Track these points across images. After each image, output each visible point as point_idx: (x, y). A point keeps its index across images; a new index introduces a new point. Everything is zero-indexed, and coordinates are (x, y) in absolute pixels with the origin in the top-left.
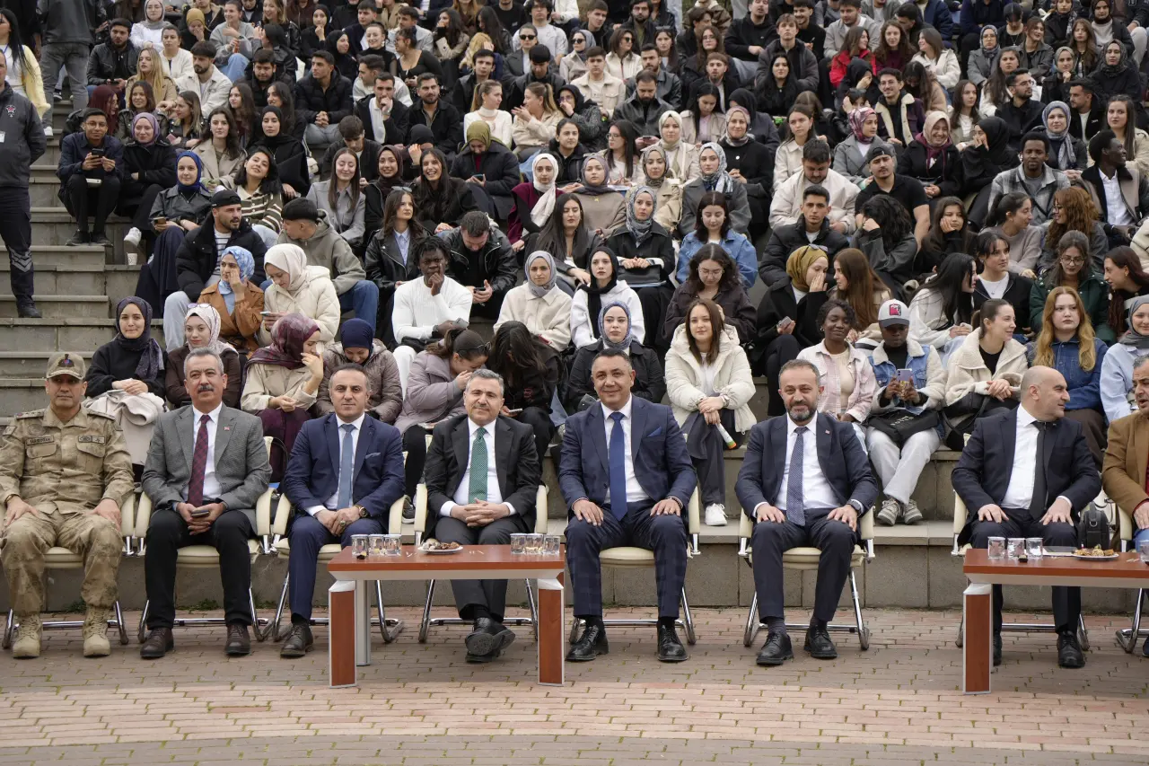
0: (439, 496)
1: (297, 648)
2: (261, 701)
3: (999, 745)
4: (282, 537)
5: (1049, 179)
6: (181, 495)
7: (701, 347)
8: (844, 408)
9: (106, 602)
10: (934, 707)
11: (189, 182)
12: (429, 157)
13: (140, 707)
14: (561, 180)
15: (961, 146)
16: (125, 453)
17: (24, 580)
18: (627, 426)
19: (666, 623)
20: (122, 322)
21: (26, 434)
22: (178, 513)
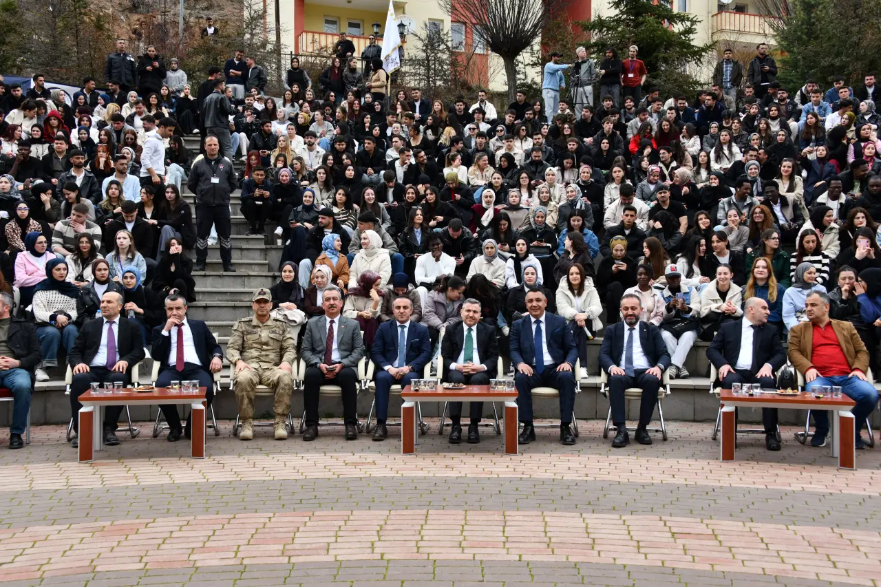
0: (449, 361)
1: (380, 436)
2: (370, 460)
3: (745, 486)
4: (371, 381)
5: (748, 201)
6: (321, 360)
7: (574, 288)
8: (649, 319)
9: (286, 412)
10: (707, 468)
11: (309, 204)
12: (428, 192)
13: (311, 462)
14: (496, 203)
15: (699, 186)
16: (291, 338)
17: (246, 401)
18: (543, 326)
19: (565, 426)
20: (283, 274)
21: (244, 329)
22: (320, 369)
